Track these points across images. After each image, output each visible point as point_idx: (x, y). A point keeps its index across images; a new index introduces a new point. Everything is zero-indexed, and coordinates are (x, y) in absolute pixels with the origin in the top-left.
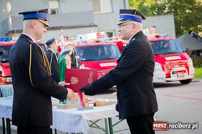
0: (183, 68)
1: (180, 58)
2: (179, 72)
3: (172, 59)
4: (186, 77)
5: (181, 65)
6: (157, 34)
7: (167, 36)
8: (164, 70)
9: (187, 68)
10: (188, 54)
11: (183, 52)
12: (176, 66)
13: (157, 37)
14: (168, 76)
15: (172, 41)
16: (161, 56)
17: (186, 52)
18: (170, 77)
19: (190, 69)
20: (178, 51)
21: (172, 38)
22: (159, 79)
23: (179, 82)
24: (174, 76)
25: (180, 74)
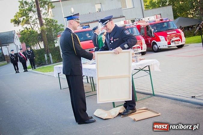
0: (178, 38)
1: (176, 32)
2: (176, 40)
3: (171, 33)
4: (180, 43)
5: (177, 37)
6: (161, 19)
7: (168, 19)
8: (166, 40)
9: (181, 38)
10: (181, 29)
11: (178, 28)
12: (174, 37)
13: (161, 20)
14: (169, 44)
15: (171, 22)
16: (164, 32)
17: (180, 28)
18: (171, 44)
19: (182, 38)
20: (175, 28)
21: (170, 20)
22: (163, 46)
23: (176, 47)
24: (173, 44)
25: (176, 42)
